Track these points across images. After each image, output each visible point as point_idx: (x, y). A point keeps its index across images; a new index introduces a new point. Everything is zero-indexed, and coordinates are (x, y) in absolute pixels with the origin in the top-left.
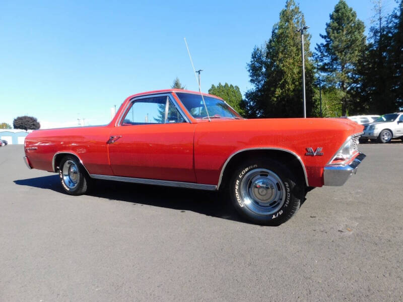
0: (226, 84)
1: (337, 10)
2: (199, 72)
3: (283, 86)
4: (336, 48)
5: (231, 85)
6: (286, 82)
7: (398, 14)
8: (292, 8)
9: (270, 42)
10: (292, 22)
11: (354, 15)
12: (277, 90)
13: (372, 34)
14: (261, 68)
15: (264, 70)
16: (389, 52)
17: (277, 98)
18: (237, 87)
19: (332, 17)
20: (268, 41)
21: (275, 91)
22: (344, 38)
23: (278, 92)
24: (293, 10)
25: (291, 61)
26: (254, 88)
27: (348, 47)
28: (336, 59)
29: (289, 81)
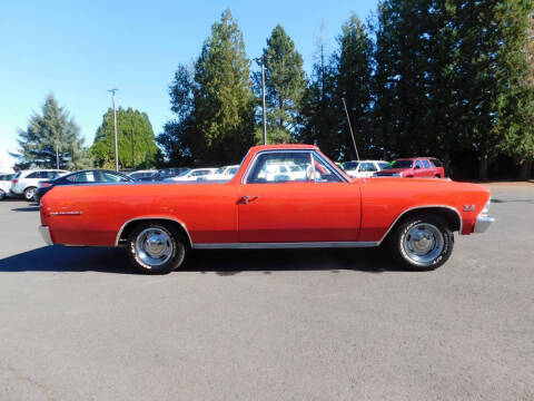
0: (130, 109)
1: (275, 36)
2: (113, 92)
3: (219, 120)
4: (275, 80)
5: (137, 111)
6: (223, 115)
7: (339, 55)
8: (228, 23)
9: (200, 60)
10: (230, 40)
11: (292, 45)
12: (213, 124)
13: (315, 72)
14: (187, 93)
15: (191, 95)
16: (333, 93)
17: (213, 134)
18: (145, 115)
19: (269, 42)
20: (196, 60)
21: (209, 126)
22: (283, 70)
23: (214, 127)
24: (230, 27)
25: (229, 90)
26: (178, 119)
27: (287, 81)
28: (275, 93)
29: (227, 113)
